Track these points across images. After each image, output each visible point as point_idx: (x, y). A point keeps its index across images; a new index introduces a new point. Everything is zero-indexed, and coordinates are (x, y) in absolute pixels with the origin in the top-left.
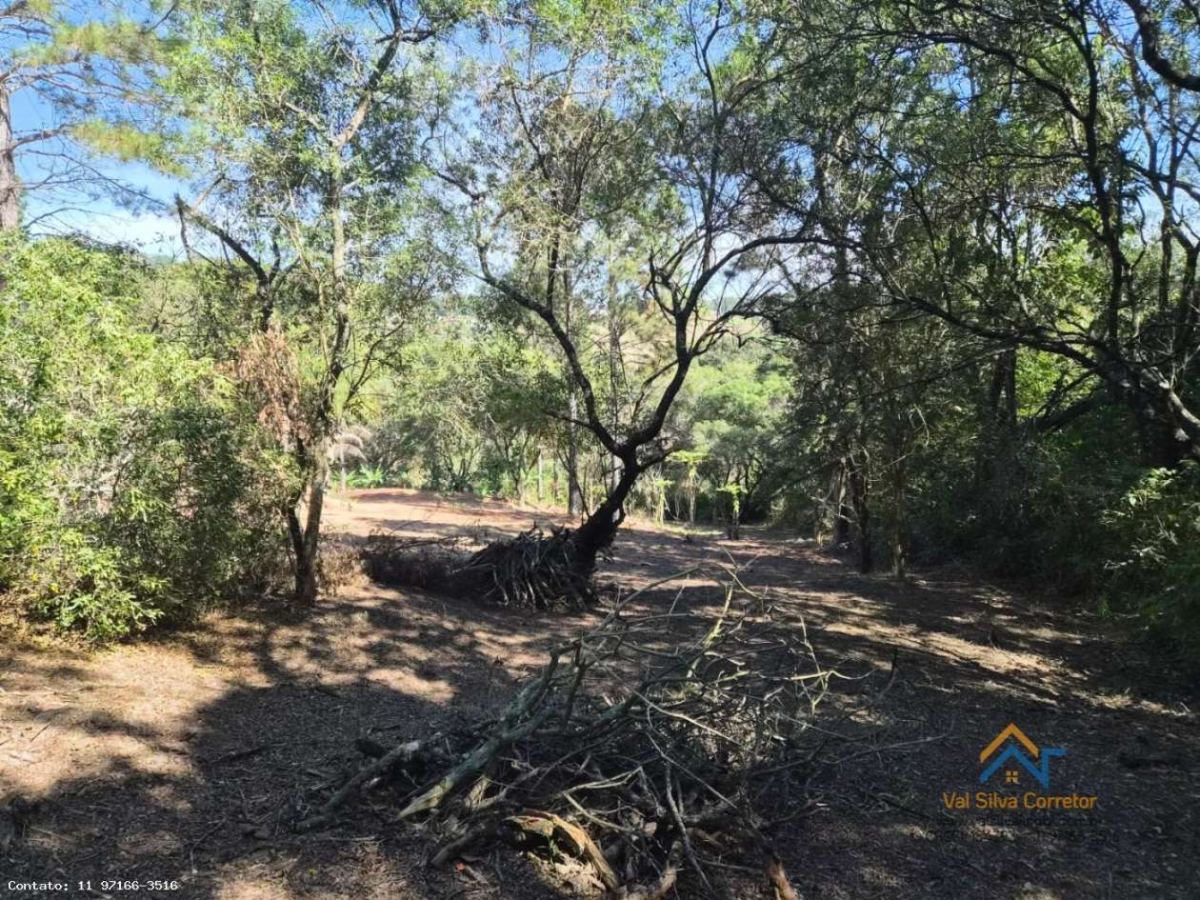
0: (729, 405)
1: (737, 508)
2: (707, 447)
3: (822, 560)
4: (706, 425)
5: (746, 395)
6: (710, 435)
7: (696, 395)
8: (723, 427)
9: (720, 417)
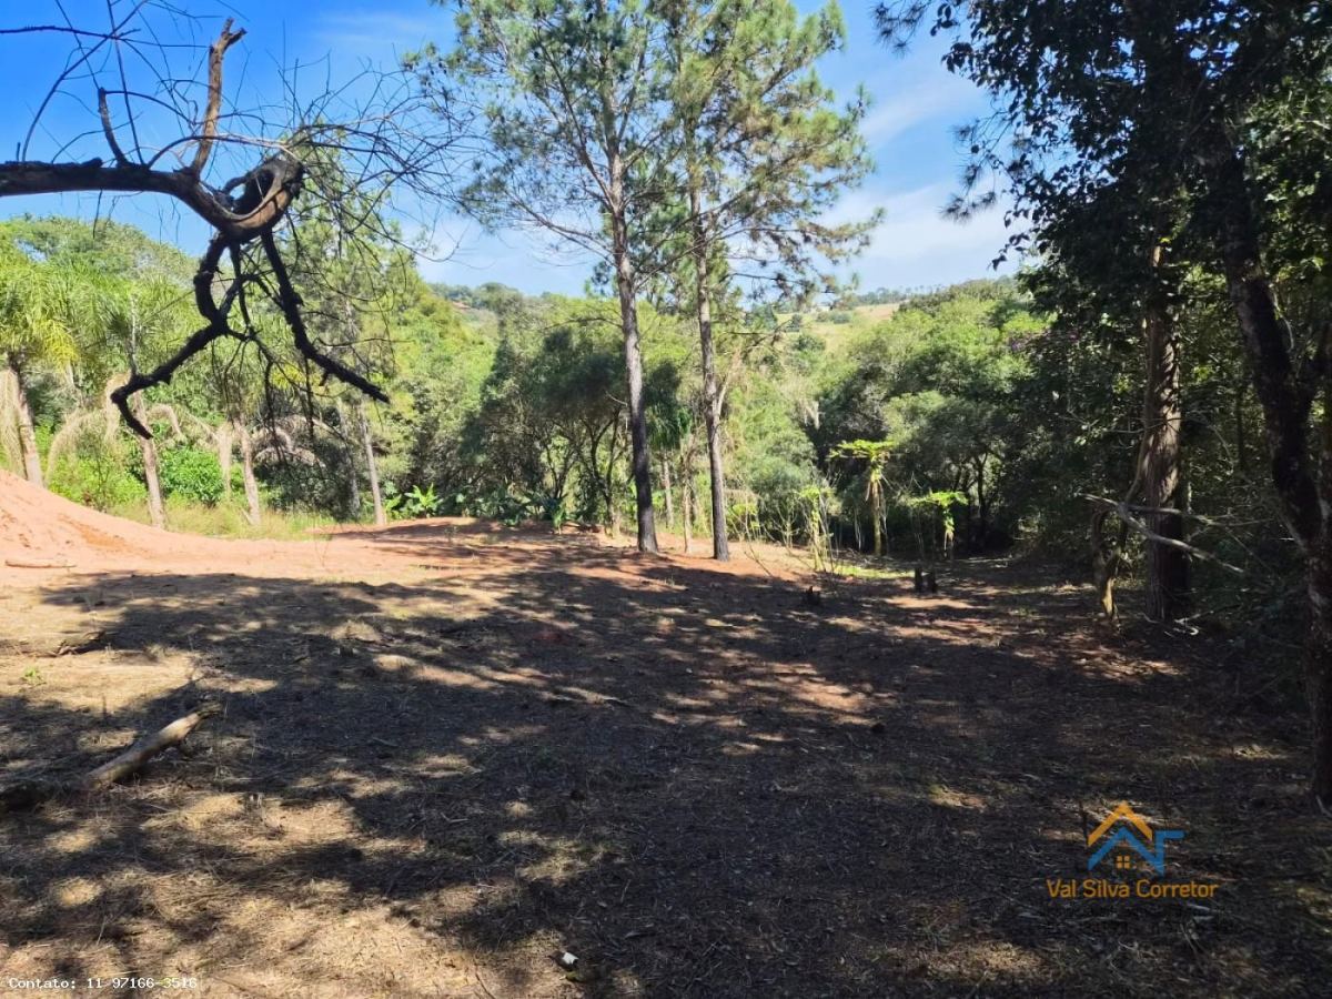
0: (945, 367)
1: (950, 531)
2: (906, 434)
3: (1121, 669)
4: (906, 401)
5: (971, 348)
6: (913, 414)
7: (896, 361)
8: (933, 400)
9: (930, 386)
